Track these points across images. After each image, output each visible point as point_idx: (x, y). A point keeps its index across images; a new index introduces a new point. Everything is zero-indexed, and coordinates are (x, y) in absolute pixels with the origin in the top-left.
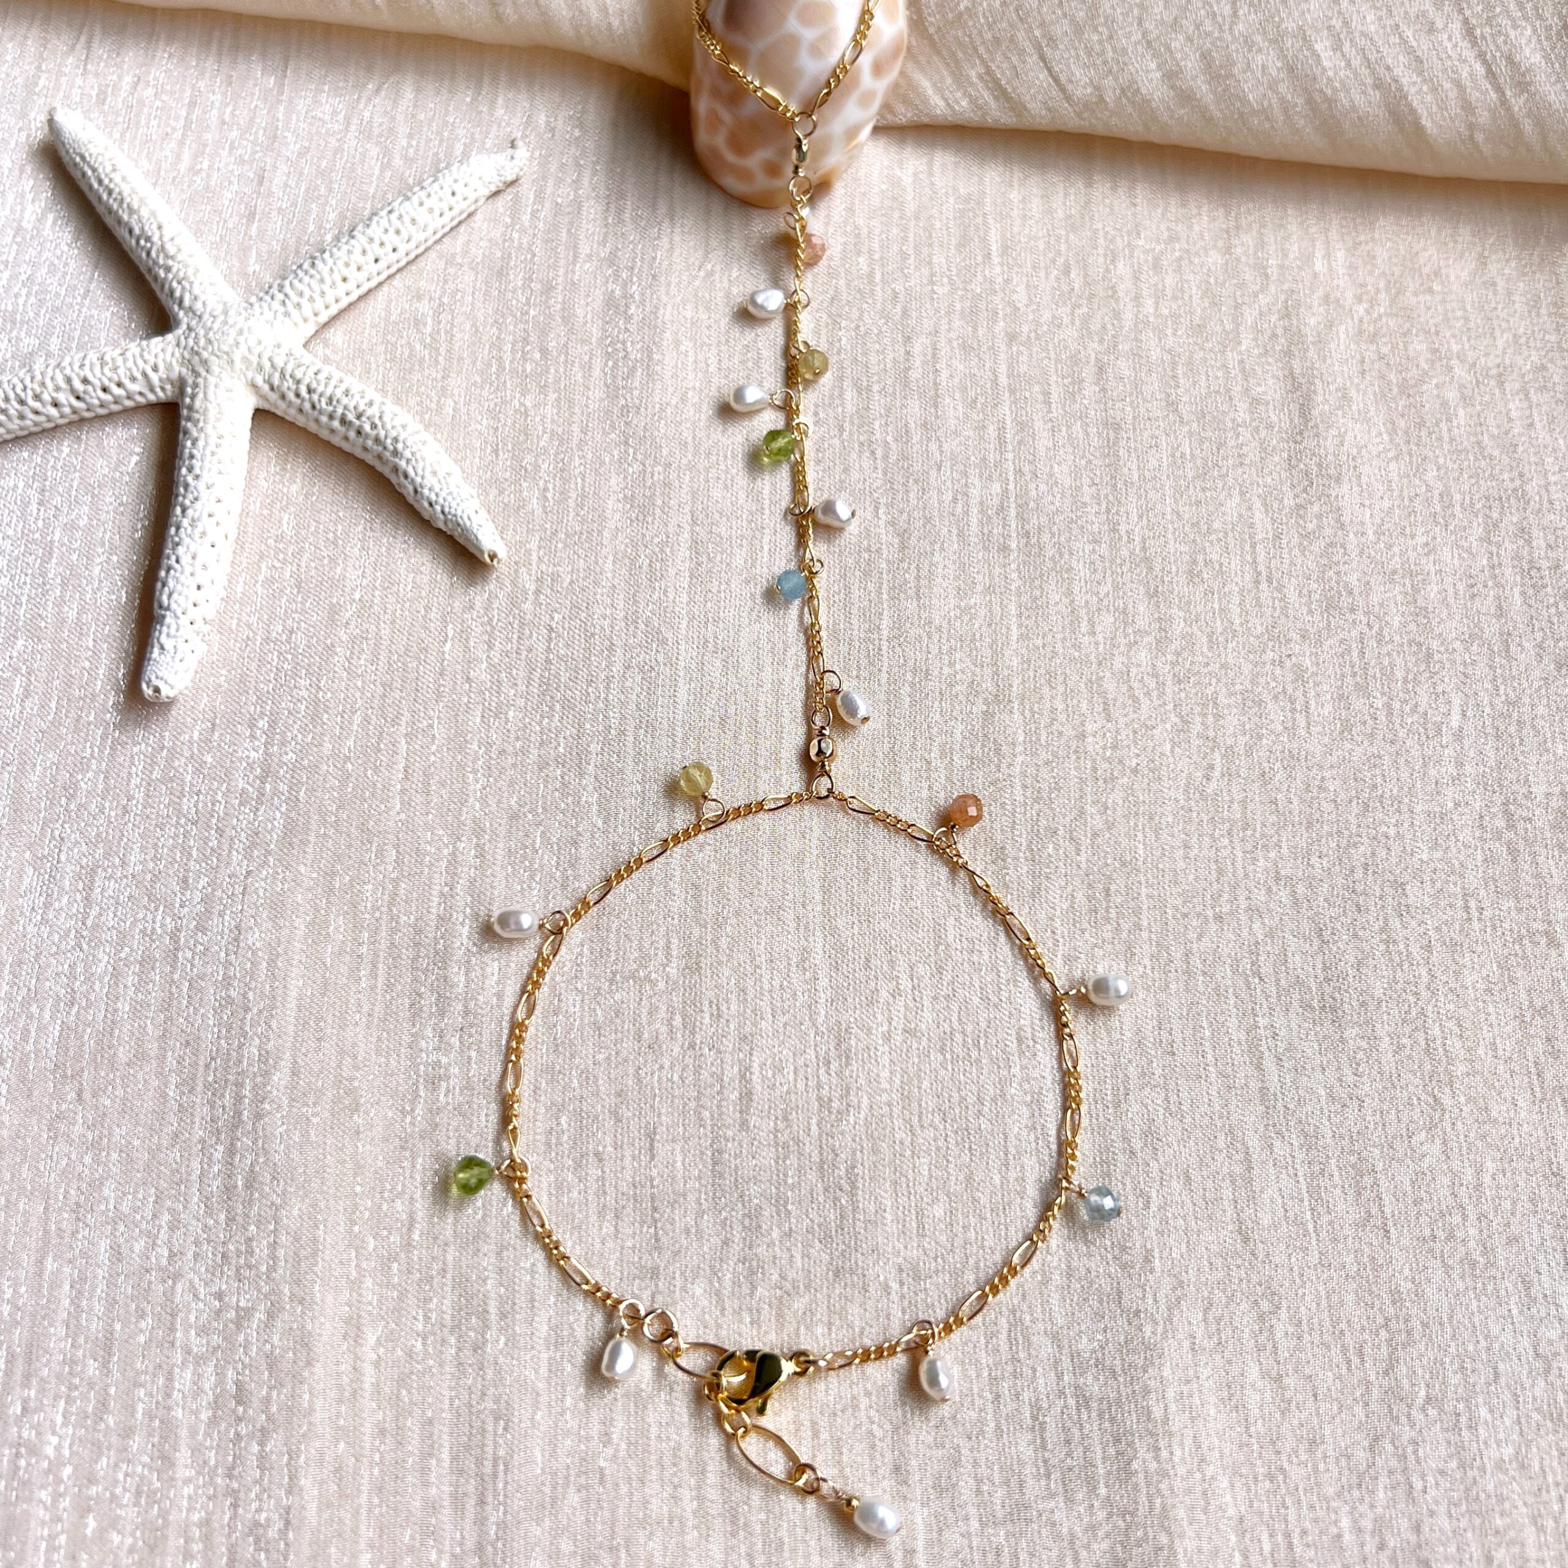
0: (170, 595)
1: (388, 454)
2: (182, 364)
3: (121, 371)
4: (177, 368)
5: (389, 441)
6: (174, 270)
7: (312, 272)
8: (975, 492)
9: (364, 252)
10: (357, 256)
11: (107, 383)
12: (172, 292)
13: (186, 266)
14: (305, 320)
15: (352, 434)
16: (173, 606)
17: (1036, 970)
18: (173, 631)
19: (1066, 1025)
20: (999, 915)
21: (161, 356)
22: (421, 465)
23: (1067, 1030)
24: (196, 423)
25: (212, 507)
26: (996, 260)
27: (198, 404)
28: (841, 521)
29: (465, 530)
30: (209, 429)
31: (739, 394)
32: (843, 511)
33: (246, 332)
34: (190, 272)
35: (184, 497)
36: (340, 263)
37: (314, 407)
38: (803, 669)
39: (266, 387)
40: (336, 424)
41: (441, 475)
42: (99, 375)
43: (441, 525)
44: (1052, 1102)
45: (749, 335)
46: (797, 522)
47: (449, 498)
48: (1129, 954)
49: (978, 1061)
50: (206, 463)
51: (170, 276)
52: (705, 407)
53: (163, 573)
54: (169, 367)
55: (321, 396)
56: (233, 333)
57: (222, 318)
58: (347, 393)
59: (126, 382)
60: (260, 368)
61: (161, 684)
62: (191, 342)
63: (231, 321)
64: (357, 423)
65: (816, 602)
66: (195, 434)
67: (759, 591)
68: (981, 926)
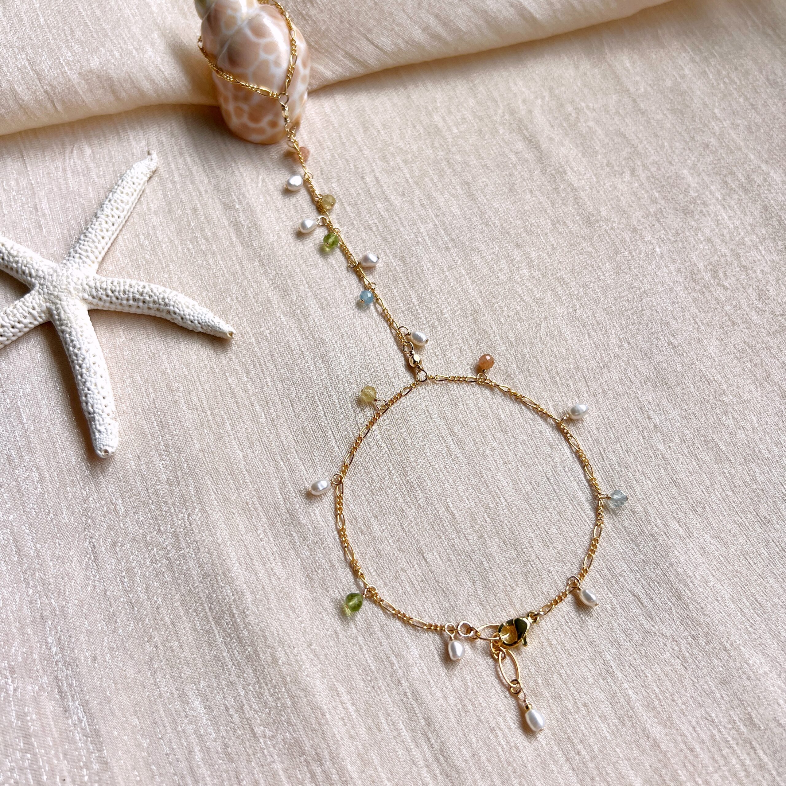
0: (92, 407)
1: (162, 307)
2: (46, 302)
3: (18, 315)
4: (44, 305)
5: (160, 300)
6: (20, 261)
7: (87, 239)
8: (422, 230)
9: (106, 222)
10: (104, 225)
11: (13, 323)
12: (24, 273)
13: (25, 258)
14: (93, 262)
15: (141, 304)
16: (97, 410)
17: (544, 416)
18: (101, 422)
19: (567, 433)
20: (518, 399)
21: (34, 302)
22: (180, 306)
23: (568, 435)
24: (66, 325)
25: (93, 360)
26: (382, 132)
27: (63, 316)
28: (373, 262)
29: (212, 327)
30: (74, 325)
31: (303, 225)
32: (373, 258)
33: (70, 277)
34: (29, 260)
35: (77, 360)
36: (98, 231)
37: (117, 298)
38: (388, 331)
39: (91, 298)
40: (131, 302)
41: (191, 307)
42: (8, 321)
43: (200, 330)
44: (576, 466)
45: (293, 200)
46: (354, 271)
47: (200, 316)
48: (578, 394)
49: (539, 462)
50: (81, 341)
51: (20, 265)
52: (290, 237)
53: (84, 398)
54: (40, 306)
55: (119, 292)
56: (64, 279)
57: (55, 274)
58: (131, 286)
59: (22, 319)
60: (84, 290)
61: (107, 448)
62: (46, 290)
63: (61, 274)
64: (142, 298)
65: (380, 301)
66: (69, 330)
67: (353, 305)
68: (513, 407)
